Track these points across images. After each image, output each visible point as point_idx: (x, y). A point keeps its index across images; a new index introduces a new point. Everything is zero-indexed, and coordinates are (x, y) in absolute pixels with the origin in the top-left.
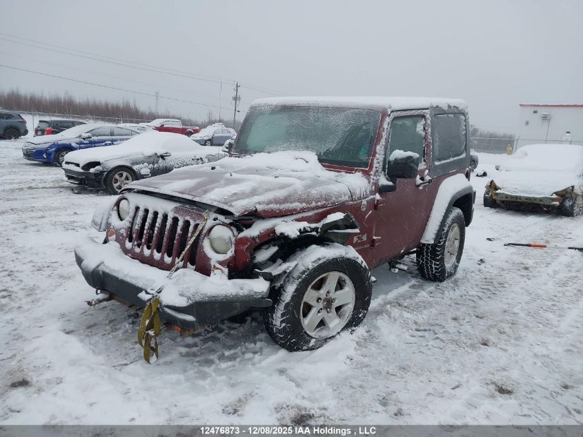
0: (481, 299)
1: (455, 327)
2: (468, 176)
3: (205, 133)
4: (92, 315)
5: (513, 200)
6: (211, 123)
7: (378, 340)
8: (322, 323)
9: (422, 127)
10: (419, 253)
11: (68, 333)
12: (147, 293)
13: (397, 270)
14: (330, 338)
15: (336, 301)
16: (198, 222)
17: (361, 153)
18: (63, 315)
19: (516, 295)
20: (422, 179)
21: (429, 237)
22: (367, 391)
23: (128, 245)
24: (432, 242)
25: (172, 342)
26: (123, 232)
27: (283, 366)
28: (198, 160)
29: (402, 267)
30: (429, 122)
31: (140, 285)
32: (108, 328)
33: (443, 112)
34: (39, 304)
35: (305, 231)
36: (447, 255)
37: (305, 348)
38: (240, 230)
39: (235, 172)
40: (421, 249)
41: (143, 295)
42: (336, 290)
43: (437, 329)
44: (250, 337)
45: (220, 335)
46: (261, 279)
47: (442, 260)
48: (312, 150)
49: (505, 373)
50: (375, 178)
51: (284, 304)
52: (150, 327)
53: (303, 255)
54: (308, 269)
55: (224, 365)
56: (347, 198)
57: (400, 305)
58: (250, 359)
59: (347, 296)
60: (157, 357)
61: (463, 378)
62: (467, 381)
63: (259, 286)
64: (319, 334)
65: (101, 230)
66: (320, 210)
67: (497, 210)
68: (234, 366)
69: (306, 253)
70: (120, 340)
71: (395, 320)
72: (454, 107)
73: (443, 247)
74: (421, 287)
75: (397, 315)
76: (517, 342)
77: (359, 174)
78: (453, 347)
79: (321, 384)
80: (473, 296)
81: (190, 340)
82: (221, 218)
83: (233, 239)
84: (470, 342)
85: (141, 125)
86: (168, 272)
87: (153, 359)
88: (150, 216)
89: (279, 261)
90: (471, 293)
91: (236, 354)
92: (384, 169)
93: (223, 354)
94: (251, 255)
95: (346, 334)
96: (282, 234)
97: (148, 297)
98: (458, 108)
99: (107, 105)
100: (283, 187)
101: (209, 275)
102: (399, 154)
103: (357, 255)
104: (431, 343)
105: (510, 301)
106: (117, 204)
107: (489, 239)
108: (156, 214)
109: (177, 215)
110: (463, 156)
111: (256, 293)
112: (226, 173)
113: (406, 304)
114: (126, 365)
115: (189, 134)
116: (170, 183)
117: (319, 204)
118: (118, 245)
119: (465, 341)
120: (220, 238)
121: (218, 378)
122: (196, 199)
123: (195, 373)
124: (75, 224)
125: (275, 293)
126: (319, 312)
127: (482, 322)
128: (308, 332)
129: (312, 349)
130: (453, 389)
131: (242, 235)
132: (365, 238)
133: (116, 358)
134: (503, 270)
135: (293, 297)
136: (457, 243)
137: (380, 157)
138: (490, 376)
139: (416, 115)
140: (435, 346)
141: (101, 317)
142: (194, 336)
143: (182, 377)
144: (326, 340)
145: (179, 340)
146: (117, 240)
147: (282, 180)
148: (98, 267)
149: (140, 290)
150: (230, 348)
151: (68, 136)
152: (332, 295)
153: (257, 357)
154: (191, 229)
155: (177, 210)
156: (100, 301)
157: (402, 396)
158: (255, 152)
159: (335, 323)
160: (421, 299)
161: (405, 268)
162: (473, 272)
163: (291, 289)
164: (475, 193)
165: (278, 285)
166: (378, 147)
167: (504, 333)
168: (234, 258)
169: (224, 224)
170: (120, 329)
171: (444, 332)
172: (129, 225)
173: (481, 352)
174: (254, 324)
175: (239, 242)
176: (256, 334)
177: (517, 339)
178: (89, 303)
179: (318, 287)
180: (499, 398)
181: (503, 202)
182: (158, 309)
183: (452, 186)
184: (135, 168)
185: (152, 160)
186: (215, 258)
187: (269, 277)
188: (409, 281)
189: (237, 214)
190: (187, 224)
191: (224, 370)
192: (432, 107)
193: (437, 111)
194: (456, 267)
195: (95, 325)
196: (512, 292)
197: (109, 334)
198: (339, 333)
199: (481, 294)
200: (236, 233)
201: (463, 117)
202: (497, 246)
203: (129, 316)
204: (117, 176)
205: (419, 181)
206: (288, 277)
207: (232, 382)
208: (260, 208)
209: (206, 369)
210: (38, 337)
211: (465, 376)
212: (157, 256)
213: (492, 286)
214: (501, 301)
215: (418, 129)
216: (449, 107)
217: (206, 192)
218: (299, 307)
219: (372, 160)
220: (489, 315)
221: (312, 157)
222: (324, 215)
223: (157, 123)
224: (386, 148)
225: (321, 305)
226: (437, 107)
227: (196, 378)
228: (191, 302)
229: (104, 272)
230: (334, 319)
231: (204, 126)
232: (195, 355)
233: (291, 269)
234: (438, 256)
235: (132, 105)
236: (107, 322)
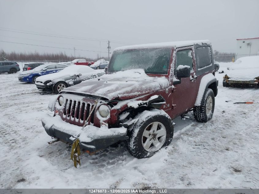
0: (224, 129)
1: (213, 143)
2: (214, 74)
3: (96, 64)
4: (51, 148)
5: (236, 83)
6: (99, 59)
7: (178, 151)
8: (152, 145)
9: (191, 54)
10: (194, 110)
11: (41, 157)
12: (73, 137)
13: (185, 119)
14: (156, 152)
15: (158, 135)
16: (93, 104)
17: (164, 68)
18: (39, 149)
19: (241, 126)
20: (193, 77)
21: (198, 103)
22: (174, 174)
23: (64, 116)
24: (200, 105)
25: (86, 158)
26: (62, 111)
27: (135, 165)
28: (94, 76)
29: (187, 117)
30: (194, 51)
31: (70, 133)
32: (58, 153)
33: (200, 46)
34: (28, 145)
35: (141, 104)
36: (207, 110)
37: (145, 157)
38: (112, 106)
39: (109, 81)
40: (195, 108)
41: (71, 138)
42: (157, 130)
43: (205, 144)
44: (120, 153)
45: (107, 153)
46: (123, 127)
47: (205, 113)
48: (142, 68)
49: (237, 163)
50: (171, 78)
51: (134, 138)
52: (76, 152)
53: (141, 115)
54: (144, 122)
55: (109, 167)
56: (159, 88)
57: (187, 134)
58: (121, 163)
59: (163, 132)
60: (80, 165)
61: (218, 166)
62: (220, 167)
63: (122, 131)
64: (151, 150)
65: (52, 110)
66: (147, 95)
67: (229, 88)
68: (114, 167)
69: (142, 114)
70: (64, 158)
71: (186, 141)
72: (205, 43)
73: (205, 107)
74: (196, 125)
75: (186, 139)
76: (242, 148)
77: (164, 77)
78: (213, 152)
79: (153, 172)
80: (221, 128)
81: (94, 156)
82: (103, 102)
83: (109, 111)
84: (220, 149)
85: (68, 62)
86: (82, 127)
87: (78, 166)
88: (73, 103)
89: (131, 119)
90: (219, 127)
91: (114, 161)
92: (175, 74)
93: (109, 162)
94: (118, 117)
95: (163, 149)
96: (131, 107)
97: (74, 139)
98: (207, 44)
99: (53, 55)
100: (130, 86)
101: (100, 127)
102: (181, 67)
103: (165, 113)
104: (203, 151)
105: (238, 129)
106: (58, 99)
107: (227, 102)
108: (75, 102)
109: (84, 102)
110: (211, 65)
111: (121, 134)
112: (105, 81)
113: (190, 134)
114: (67, 169)
115: (89, 65)
116: (81, 88)
117: (146, 92)
118: (60, 117)
119: (218, 149)
120: (104, 111)
121: (107, 173)
122: (92, 94)
123: (97, 171)
124: (42, 108)
125: (130, 133)
126: (150, 140)
127: (225, 140)
128: (146, 150)
129: (148, 157)
130: (213, 171)
131: (113, 108)
132: (169, 105)
133: (62, 166)
134: (234, 115)
135: (138, 134)
136: (211, 105)
137: (172, 69)
138: (230, 164)
139: (187, 49)
140: (204, 152)
141: (55, 148)
142: (96, 154)
143: (91, 173)
144: (154, 153)
145: (89, 156)
146: (59, 114)
147: (129, 83)
148: (52, 127)
149: (70, 136)
150: (112, 159)
151: (37, 70)
152: (156, 132)
153: (124, 162)
154: (91, 107)
155: (84, 99)
156: (54, 142)
157: (190, 176)
158: (117, 71)
159: (158, 145)
160: (197, 131)
161: (188, 117)
162: (219, 117)
163: (136, 131)
164: (218, 81)
165: (131, 129)
166: (171, 65)
167: (236, 144)
168: (110, 119)
169: (105, 104)
170: (63, 153)
171: (208, 145)
172: (64, 108)
173: (226, 153)
174: (122, 147)
175: (112, 112)
176: (123, 152)
177: (242, 146)
178: (49, 143)
179: (149, 129)
180: (235, 174)
181: (232, 84)
182: (79, 144)
183: (207, 79)
184: (67, 82)
185: (73, 78)
186: (102, 119)
187: (126, 126)
188: (191, 123)
189: (110, 99)
190: (89, 105)
191: (110, 169)
192: (195, 45)
193: (197, 46)
194: (212, 115)
195: (52, 152)
196: (239, 125)
197: (58, 156)
198: (160, 149)
199: (224, 127)
200: (110, 107)
201: (209, 48)
202: (231, 104)
203: (67, 147)
204: (59, 86)
205: (191, 78)
206: (135, 125)
207: (114, 174)
208: (120, 96)
209: (102, 169)
210: (28, 159)
211: (219, 165)
212: (77, 120)
213: (229, 123)
214: (234, 129)
215: (189, 55)
216: (203, 44)
217: (96, 91)
218: (141, 139)
219: (169, 71)
220: (228, 136)
221: (142, 71)
222: (149, 97)
223: (75, 61)
224: (175, 65)
225: (151, 137)
226: (197, 44)
227: (98, 173)
228: (92, 140)
229: (54, 129)
230: (157, 143)
231: (96, 61)
232: (96, 163)
233: (136, 122)
234: (203, 111)
235: (64, 54)
236: (58, 151)
